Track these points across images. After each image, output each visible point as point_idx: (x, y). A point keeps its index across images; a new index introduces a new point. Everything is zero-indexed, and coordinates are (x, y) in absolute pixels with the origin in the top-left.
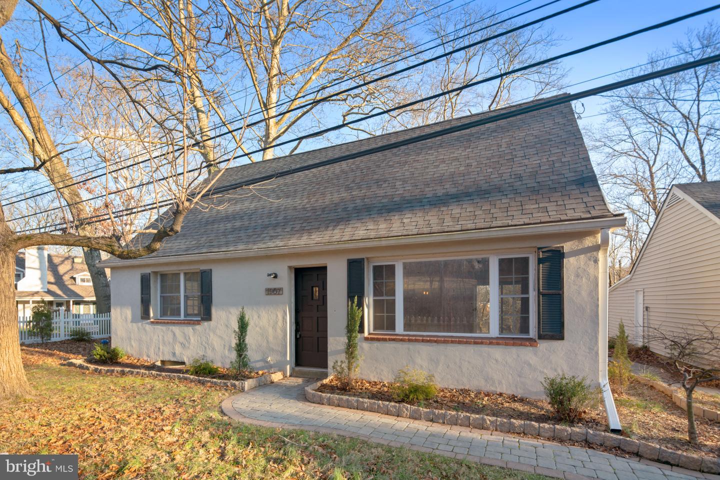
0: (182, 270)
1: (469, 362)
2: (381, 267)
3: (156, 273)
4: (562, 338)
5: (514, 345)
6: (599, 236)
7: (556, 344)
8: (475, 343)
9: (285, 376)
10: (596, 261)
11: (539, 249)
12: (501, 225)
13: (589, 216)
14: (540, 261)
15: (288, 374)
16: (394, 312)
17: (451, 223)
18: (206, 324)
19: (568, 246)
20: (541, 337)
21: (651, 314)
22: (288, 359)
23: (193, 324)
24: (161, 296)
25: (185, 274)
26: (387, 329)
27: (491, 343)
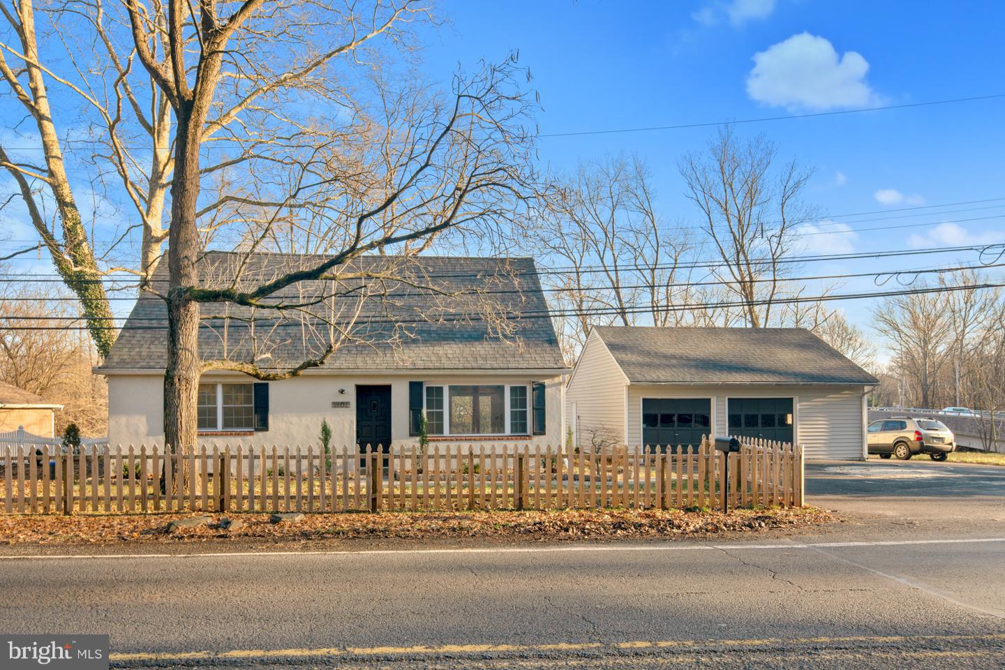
0: (220, 382)
2: (433, 388)
4: (545, 434)
5: (521, 439)
6: (561, 377)
7: (542, 437)
8: (499, 439)
10: (560, 391)
11: (533, 382)
12: (513, 367)
13: (557, 367)
14: (533, 389)
16: (442, 421)
17: (482, 362)
18: (260, 434)
19: (547, 382)
20: (534, 434)
21: (581, 421)
23: (244, 435)
25: (224, 385)
26: (437, 433)
27: (508, 439)
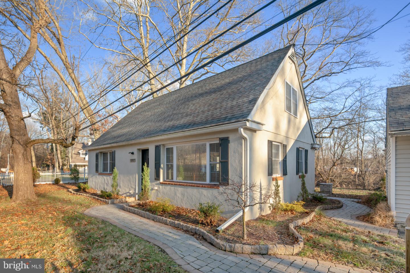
0: (109, 151)
1: (195, 196)
2: (169, 148)
3: (101, 153)
4: (228, 185)
9: (136, 200)
10: (241, 144)
11: (220, 138)
15: (137, 199)
19: (231, 137)
20: (220, 184)
22: (137, 192)
24: (103, 163)
25: (110, 153)
